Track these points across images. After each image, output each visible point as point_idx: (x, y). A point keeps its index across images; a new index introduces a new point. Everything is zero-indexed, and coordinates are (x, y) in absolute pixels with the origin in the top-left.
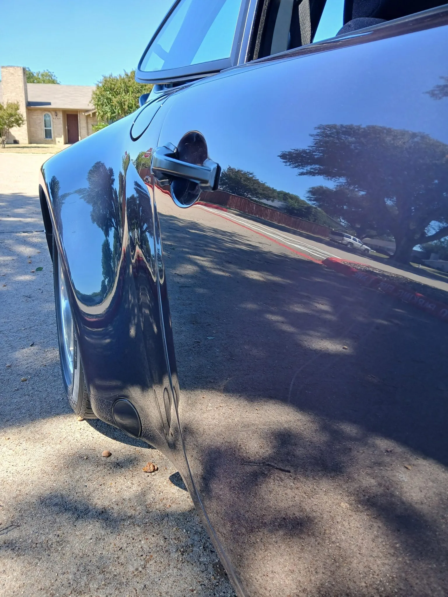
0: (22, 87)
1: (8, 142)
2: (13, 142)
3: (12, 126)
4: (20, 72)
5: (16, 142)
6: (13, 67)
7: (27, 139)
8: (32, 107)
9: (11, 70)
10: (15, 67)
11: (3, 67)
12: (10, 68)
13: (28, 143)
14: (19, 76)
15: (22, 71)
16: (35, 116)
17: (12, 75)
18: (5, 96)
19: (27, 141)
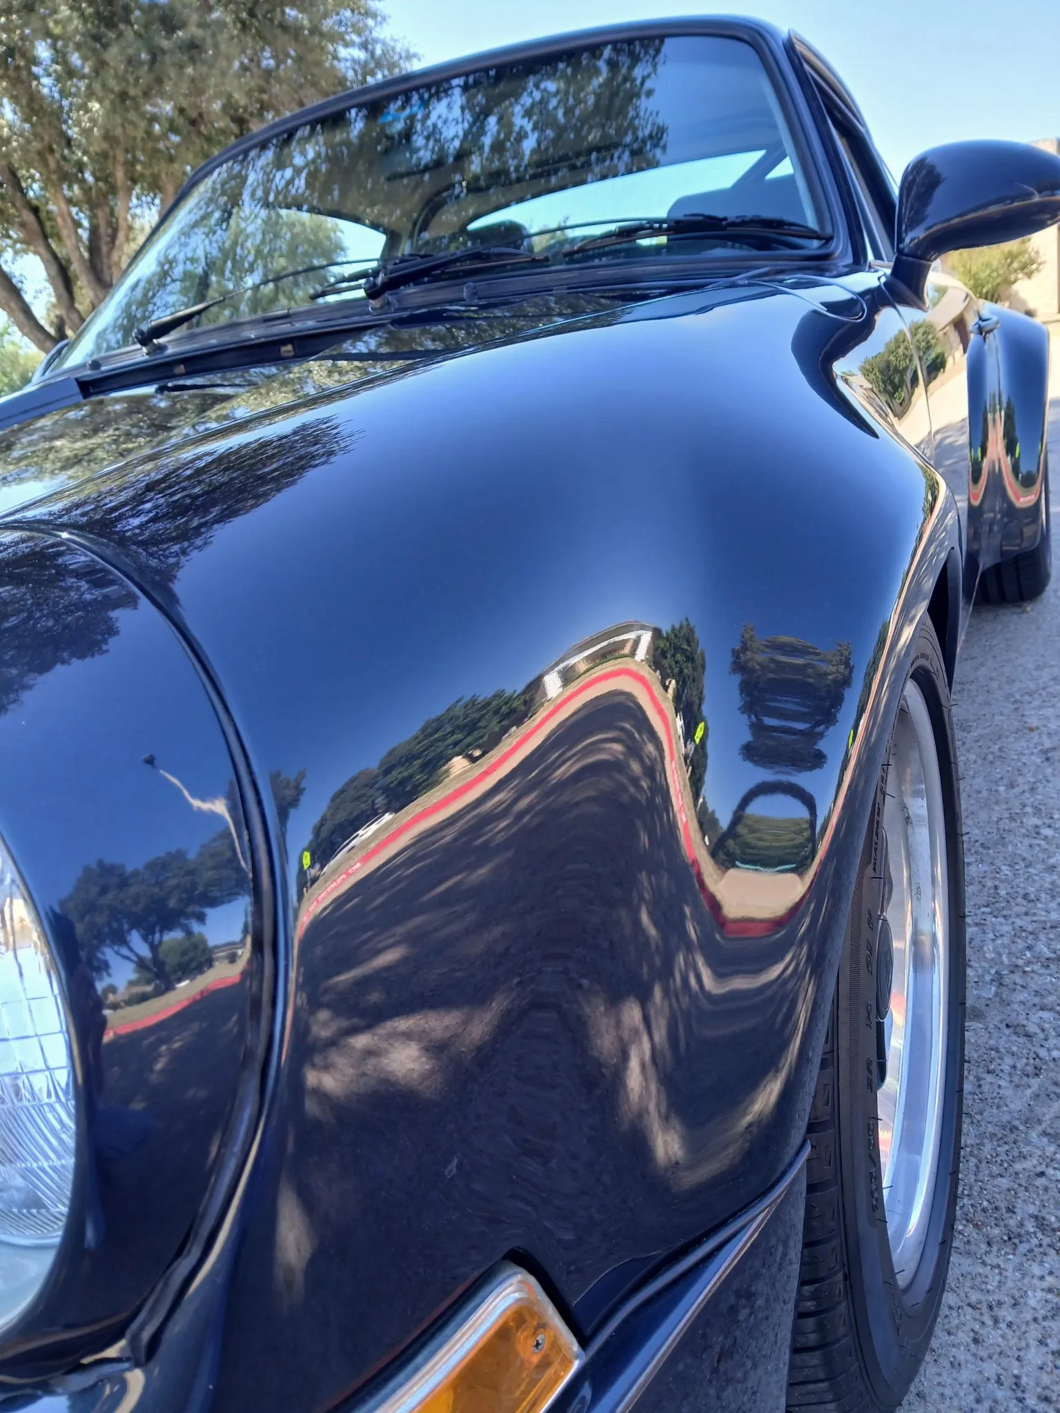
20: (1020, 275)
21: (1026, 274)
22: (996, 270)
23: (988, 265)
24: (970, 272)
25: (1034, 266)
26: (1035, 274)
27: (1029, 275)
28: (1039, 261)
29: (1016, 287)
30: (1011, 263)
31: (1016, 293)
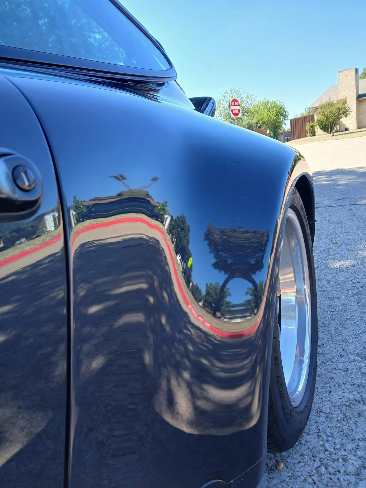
0: (354, 84)
1: (341, 131)
2: (344, 130)
3: (341, 118)
4: (353, 72)
5: (346, 129)
6: (348, 69)
7: (356, 125)
8: (361, 98)
9: (346, 72)
10: (349, 70)
11: (339, 72)
12: (345, 71)
13: (356, 129)
14: (352, 75)
15: (354, 71)
16: (364, 105)
17: (347, 76)
18: (340, 94)
19: (356, 128)
20: (343, 116)
21: (345, 115)
22: (334, 114)
23: (331, 112)
24: (325, 115)
25: (348, 113)
26: (348, 115)
27: (346, 116)
28: (350, 111)
29: (341, 120)
30: (340, 111)
31: (342, 122)
